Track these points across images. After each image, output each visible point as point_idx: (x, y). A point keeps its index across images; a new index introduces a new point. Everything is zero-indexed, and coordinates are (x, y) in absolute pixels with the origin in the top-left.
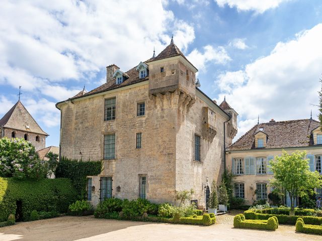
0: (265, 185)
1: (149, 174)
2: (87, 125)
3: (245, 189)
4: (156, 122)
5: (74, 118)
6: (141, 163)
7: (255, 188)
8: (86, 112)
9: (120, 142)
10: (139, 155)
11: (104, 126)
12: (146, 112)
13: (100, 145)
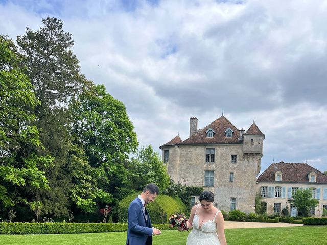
0: (279, 204)
1: (238, 197)
2: (190, 163)
3: (267, 207)
4: (244, 168)
5: (179, 157)
6: (233, 190)
7: (273, 206)
8: (190, 155)
9: (218, 177)
10: (232, 186)
11: (206, 166)
12: (238, 162)
13: (201, 177)
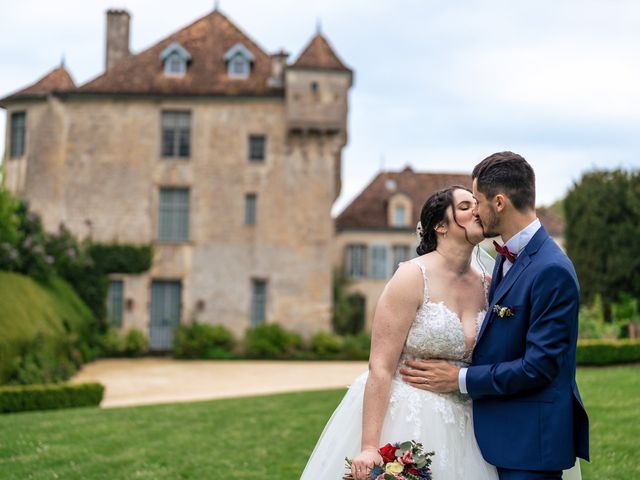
1: (276, 277)
2: (106, 158)
4: (290, 181)
5: (64, 137)
6: (256, 254)
8: (104, 130)
9: (205, 209)
10: (251, 240)
11: (162, 171)
12: (269, 157)
13: (146, 209)
